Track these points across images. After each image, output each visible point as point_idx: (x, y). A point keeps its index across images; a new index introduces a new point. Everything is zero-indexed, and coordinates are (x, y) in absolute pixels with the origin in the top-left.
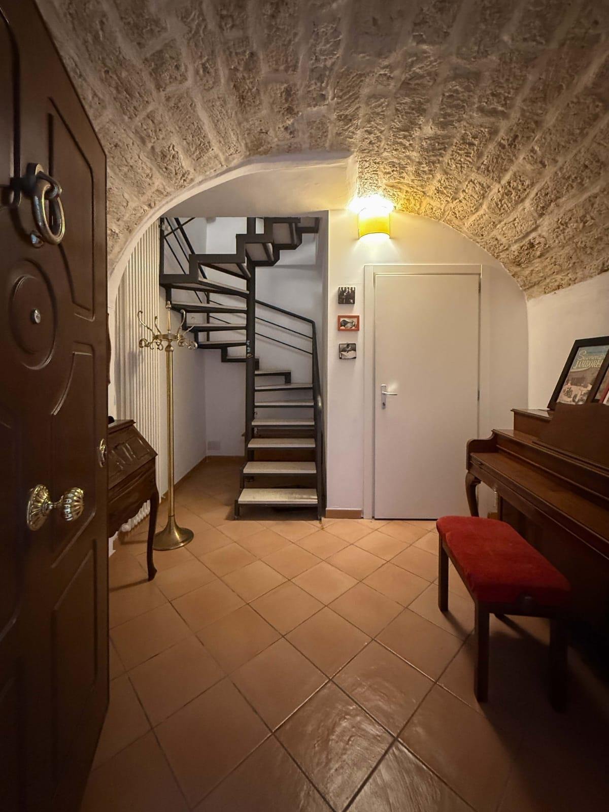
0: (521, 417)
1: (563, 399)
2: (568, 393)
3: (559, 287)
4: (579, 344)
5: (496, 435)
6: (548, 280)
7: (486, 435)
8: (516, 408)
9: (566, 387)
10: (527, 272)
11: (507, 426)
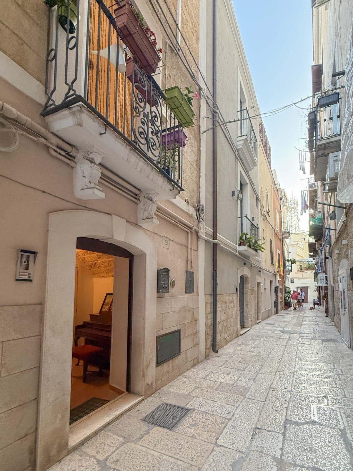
0: (92, 316)
1: (104, 310)
2: (104, 308)
3: (103, 277)
4: (107, 294)
5: (84, 322)
6: (100, 274)
7: (82, 323)
8: (90, 314)
9: (104, 306)
10: (94, 270)
11: (88, 319)
